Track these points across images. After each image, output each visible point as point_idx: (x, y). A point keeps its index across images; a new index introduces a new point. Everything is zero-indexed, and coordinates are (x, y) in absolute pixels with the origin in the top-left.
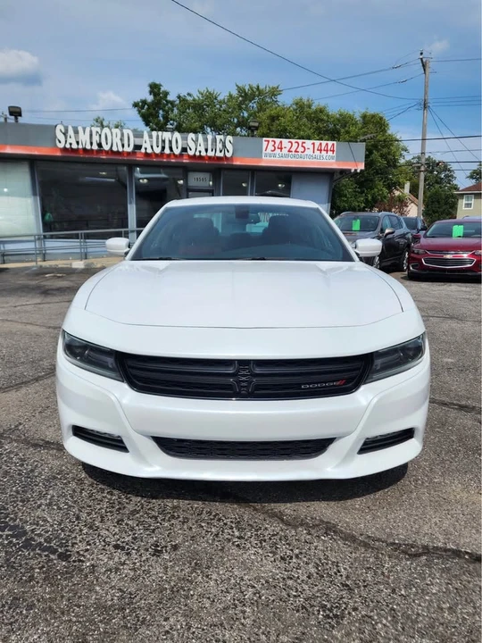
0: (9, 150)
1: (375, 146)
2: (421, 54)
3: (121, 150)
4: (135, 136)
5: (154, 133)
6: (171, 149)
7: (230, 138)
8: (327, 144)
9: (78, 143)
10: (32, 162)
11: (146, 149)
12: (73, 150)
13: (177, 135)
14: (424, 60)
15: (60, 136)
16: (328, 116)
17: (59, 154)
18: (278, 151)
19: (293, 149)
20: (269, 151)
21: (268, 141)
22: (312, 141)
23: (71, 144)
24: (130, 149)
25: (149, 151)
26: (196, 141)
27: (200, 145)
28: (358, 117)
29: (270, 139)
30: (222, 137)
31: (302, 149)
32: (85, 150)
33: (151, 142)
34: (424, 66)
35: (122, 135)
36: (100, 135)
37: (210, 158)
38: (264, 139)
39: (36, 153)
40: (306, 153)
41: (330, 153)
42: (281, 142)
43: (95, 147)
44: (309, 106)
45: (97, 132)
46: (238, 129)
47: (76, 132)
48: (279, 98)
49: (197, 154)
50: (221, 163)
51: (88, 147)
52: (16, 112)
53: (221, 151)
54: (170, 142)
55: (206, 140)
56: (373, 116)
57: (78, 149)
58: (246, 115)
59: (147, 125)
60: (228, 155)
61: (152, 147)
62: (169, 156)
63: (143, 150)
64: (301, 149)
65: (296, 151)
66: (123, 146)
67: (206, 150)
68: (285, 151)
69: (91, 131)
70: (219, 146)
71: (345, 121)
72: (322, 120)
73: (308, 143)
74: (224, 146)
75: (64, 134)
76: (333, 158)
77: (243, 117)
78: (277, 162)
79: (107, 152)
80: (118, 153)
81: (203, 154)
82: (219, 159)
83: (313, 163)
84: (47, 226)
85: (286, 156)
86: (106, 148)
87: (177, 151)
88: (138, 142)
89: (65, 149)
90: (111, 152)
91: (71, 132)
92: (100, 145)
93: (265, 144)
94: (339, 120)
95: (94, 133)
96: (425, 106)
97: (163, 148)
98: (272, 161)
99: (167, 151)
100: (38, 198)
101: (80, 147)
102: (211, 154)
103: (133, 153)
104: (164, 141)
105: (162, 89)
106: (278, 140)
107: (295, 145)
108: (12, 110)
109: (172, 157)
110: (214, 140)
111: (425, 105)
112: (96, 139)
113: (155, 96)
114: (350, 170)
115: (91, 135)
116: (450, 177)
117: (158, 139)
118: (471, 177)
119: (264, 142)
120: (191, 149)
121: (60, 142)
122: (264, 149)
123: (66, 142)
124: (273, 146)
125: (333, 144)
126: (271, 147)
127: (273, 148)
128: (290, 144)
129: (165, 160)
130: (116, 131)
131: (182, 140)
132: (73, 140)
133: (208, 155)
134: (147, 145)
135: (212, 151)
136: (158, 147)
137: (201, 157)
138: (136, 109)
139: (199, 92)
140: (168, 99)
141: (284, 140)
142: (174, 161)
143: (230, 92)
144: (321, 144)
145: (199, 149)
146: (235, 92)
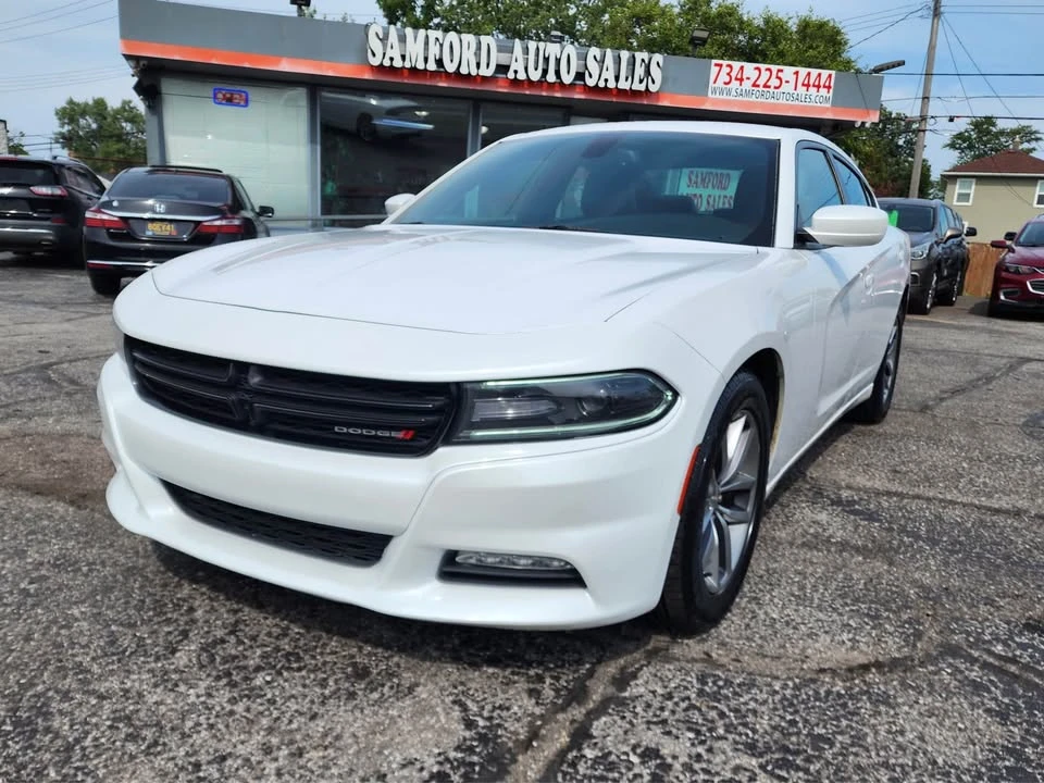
0: (285, 66)
3: (474, 73)
4: (500, 49)
5: (532, 45)
6: (558, 73)
7: (658, 57)
8: (819, 75)
9: (403, 57)
10: (313, 87)
11: (516, 72)
12: (391, 69)
13: (569, 49)
15: (375, 44)
17: (367, 76)
18: (734, 84)
19: (761, 82)
20: (720, 83)
21: (721, 66)
22: (794, 69)
23: (392, 59)
24: (489, 72)
25: (522, 76)
26: (601, 62)
27: (608, 68)
28: (793, 26)
29: (725, 63)
30: (644, 55)
31: (777, 83)
32: (414, 71)
33: (526, 60)
35: (479, 46)
36: (441, 45)
37: (622, 92)
38: (714, 61)
39: (330, 73)
40: (781, 90)
41: (823, 91)
42: (742, 68)
43: (432, 66)
45: (437, 39)
47: (402, 38)
49: (601, 85)
50: (638, 102)
51: (421, 66)
53: (641, 81)
54: (558, 61)
55: (618, 61)
57: (403, 67)
60: (653, 88)
61: (526, 69)
62: (551, 86)
63: (511, 75)
64: (774, 82)
65: (765, 86)
66: (478, 65)
67: (617, 78)
68: (747, 85)
69: (427, 37)
70: (640, 71)
73: (788, 72)
74: (648, 72)
75: (382, 40)
78: (734, 103)
79: (448, 75)
80: (468, 77)
81: (611, 84)
82: (636, 93)
83: (792, 107)
84: (328, 205)
85: (748, 93)
86: (450, 68)
87: (567, 79)
88: (504, 59)
89: (380, 68)
90: (457, 74)
91: (393, 37)
92: (439, 62)
93: (714, 70)
95: (432, 41)
96: (937, 13)
97: (545, 72)
98: (728, 102)
99: (551, 78)
100: (319, 148)
101: (407, 65)
102: (624, 85)
103: (491, 79)
104: (546, 60)
106: (736, 65)
107: (765, 75)
109: (558, 87)
110: (632, 62)
111: (936, 9)
112: (434, 51)
114: (854, 122)
115: (427, 43)
117: (537, 55)
118: (952, 146)
119: (713, 67)
120: (591, 76)
121: (374, 55)
122: (712, 80)
123: (384, 54)
124: (728, 74)
125: (830, 76)
126: (724, 77)
127: (727, 79)
128: (757, 72)
129: (544, 94)
130: (469, 38)
131: (578, 59)
132: (395, 53)
133: (620, 86)
134: (519, 66)
135: (627, 79)
136: (536, 69)
137: (606, 89)
141: (747, 65)
142: (558, 95)
144: (809, 74)
145: (605, 75)
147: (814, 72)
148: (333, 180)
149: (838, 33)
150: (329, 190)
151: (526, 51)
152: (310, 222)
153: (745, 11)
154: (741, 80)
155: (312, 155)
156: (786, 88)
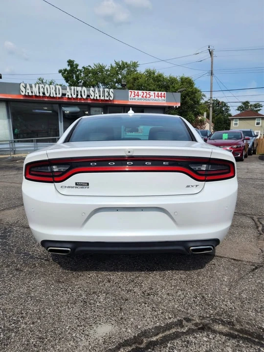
1: (187, 94)
2: (209, 47)
3: (55, 96)
4: (62, 89)
5: (72, 88)
6: (81, 95)
7: (112, 90)
9: (32, 92)
10: (7, 102)
12: (29, 96)
13: (84, 88)
14: (211, 50)
15: (23, 89)
16: (164, 78)
17: (22, 98)
18: (136, 97)
19: (144, 96)
20: (132, 97)
22: (154, 92)
23: (28, 93)
24: (60, 96)
25: (70, 97)
26: (94, 92)
27: (97, 93)
29: (133, 91)
30: (108, 90)
31: (149, 96)
32: (36, 96)
33: (71, 92)
34: (210, 53)
35: (56, 88)
36: (44, 89)
37: (102, 100)
38: (130, 91)
39: (10, 98)
41: (163, 98)
43: (41, 95)
44: (154, 73)
46: (117, 84)
47: (31, 87)
48: (138, 69)
49: (95, 98)
50: (108, 103)
51: (38, 94)
54: (81, 92)
55: (99, 91)
56: (186, 79)
57: (32, 96)
58: (120, 77)
59: (67, 82)
60: (111, 99)
61: (71, 95)
62: (80, 99)
63: (67, 96)
64: (148, 96)
65: (146, 97)
66: (56, 94)
67: (100, 96)
68: (140, 97)
69: (39, 86)
70: (106, 94)
71: (172, 81)
72: (160, 81)
73: (152, 93)
74: (109, 94)
75: (25, 88)
76: (164, 100)
77: (119, 78)
78: (137, 102)
79: (48, 97)
80: (53, 97)
81: (98, 98)
82: (106, 100)
83: (155, 103)
84: (16, 136)
85: (141, 99)
86: (47, 95)
87: (85, 97)
88: (64, 92)
89: (25, 95)
90: (50, 97)
91: (28, 87)
92: (44, 93)
93: (130, 93)
94: (169, 81)
95: (41, 87)
96: (212, 74)
97: (77, 95)
98: (135, 102)
99: (79, 97)
100: (11, 120)
101: (33, 94)
102: (102, 98)
103: (61, 98)
104: (77, 92)
105: (75, 63)
106: (136, 91)
107: (145, 94)
109: (82, 99)
110: (104, 91)
113: (71, 67)
114: (173, 106)
115: (39, 88)
116: (227, 110)
117: (74, 90)
118: (238, 110)
120: (92, 96)
121: (23, 92)
122: (129, 96)
123: (26, 92)
125: (164, 94)
126: (133, 95)
128: (143, 93)
129: (78, 101)
130: (52, 86)
131: (87, 91)
132: (29, 91)
134: (69, 94)
135: (103, 96)
136: (74, 94)
137: (97, 100)
138: (61, 74)
139: (95, 65)
140: (78, 68)
141: (139, 91)
142: (83, 102)
143: (111, 65)
144: (158, 93)
145: (96, 95)
146: (114, 65)
147: (160, 93)
156: (152, 97)
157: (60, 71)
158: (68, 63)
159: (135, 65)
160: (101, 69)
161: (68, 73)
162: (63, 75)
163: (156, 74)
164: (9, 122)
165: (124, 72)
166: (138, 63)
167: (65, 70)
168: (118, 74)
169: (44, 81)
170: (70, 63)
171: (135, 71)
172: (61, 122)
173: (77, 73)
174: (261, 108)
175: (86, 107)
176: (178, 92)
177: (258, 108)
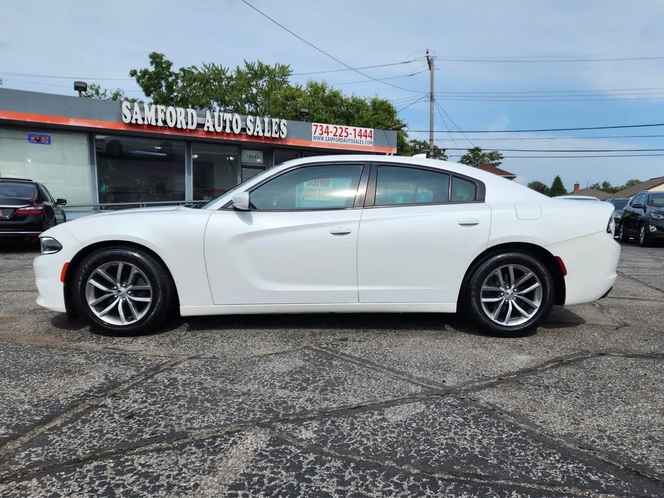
0: (72, 123)
2: (427, 52)
3: (185, 127)
4: (198, 116)
5: (216, 114)
6: (231, 128)
7: (284, 121)
8: (366, 131)
9: (143, 119)
10: (90, 133)
11: (208, 127)
12: (137, 125)
13: (237, 116)
14: (430, 58)
15: (126, 112)
16: (341, 100)
17: (123, 128)
18: (325, 135)
19: (338, 134)
20: (317, 134)
21: (317, 126)
22: (354, 128)
23: (136, 120)
24: (194, 127)
25: (212, 129)
26: (254, 123)
27: (257, 126)
28: (368, 103)
29: (319, 124)
30: (277, 120)
31: (345, 134)
32: (150, 126)
33: (213, 121)
34: (430, 63)
35: (187, 114)
36: (165, 113)
37: (267, 138)
38: (313, 124)
39: (100, 127)
40: (348, 138)
41: (369, 139)
42: (327, 127)
43: (160, 124)
44: (324, 91)
45: (162, 110)
47: (142, 109)
48: (289, 79)
49: (255, 134)
50: (276, 143)
51: (154, 123)
52: (80, 87)
53: (276, 133)
54: (231, 122)
55: (263, 122)
56: (383, 103)
57: (143, 124)
58: (255, 91)
59: (148, 95)
60: (283, 136)
61: (214, 126)
62: (228, 134)
63: (206, 129)
65: (340, 136)
66: (187, 124)
67: (263, 131)
68: (331, 135)
69: (156, 109)
70: (275, 128)
71: (358, 105)
72: (336, 105)
73: (351, 129)
74: (279, 126)
75: (130, 110)
76: (371, 143)
77: (252, 93)
78: (325, 144)
79: (171, 129)
80: (181, 130)
81: (261, 134)
82: (274, 139)
83: (356, 146)
84: (103, 198)
85: (332, 139)
86: (171, 125)
87: (237, 131)
88: (201, 121)
89: (130, 123)
90: (175, 128)
91: (137, 109)
92: (165, 122)
93: (314, 128)
94: (352, 105)
95: (159, 111)
96: (432, 99)
97: (224, 128)
98: (322, 144)
99: (228, 130)
100: (96, 167)
101: (146, 123)
102: (267, 134)
103: (195, 131)
104: (225, 121)
105: (165, 59)
106: (325, 126)
107: (339, 131)
108: (77, 85)
109: (232, 135)
110: (271, 123)
111: (431, 97)
112: (161, 116)
113: (157, 66)
114: (385, 153)
115: (156, 112)
117: (219, 119)
119: (313, 127)
120: (249, 130)
121: (126, 117)
122: (313, 133)
123: (132, 117)
124: (321, 130)
125: (371, 131)
126: (319, 131)
127: (321, 132)
128: (335, 129)
129: (225, 138)
130: (180, 110)
131: (242, 121)
132: (139, 117)
133: (265, 135)
134: (210, 124)
135: (269, 132)
136: (219, 126)
137: (258, 137)
138: (134, 78)
139: (205, 66)
140: (171, 70)
141: (329, 126)
142: (233, 139)
143: (238, 68)
144: (361, 130)
145: (257, 129)
146: (243, 68)
147: (363, 129)
148: (107, 184)
149: (389, 106)
150: (103, 189)
151: (213, 117)
152: (92, 207)
153: (343, 95)
154: (328, 133)
155: (92, 171)
156: (350, 137)
157: (133, 73)
158: (150, 60)
159: (284, 71)
160: (218, 74)
161: (150, 79)
162: (138, 81)
163: (327, 92)
164: (92, 170)
165: (263, 83)
166: (290, 69)
167: (145, 72)
168: (250, 86)
169: (101, 91)
170: (156, 58)
171: (285, 82)
172: (189, 173)
173: (170, 79)
174: (500, 160)
175: (235, 148)
176: (393, 129)
177: (496, 161)
